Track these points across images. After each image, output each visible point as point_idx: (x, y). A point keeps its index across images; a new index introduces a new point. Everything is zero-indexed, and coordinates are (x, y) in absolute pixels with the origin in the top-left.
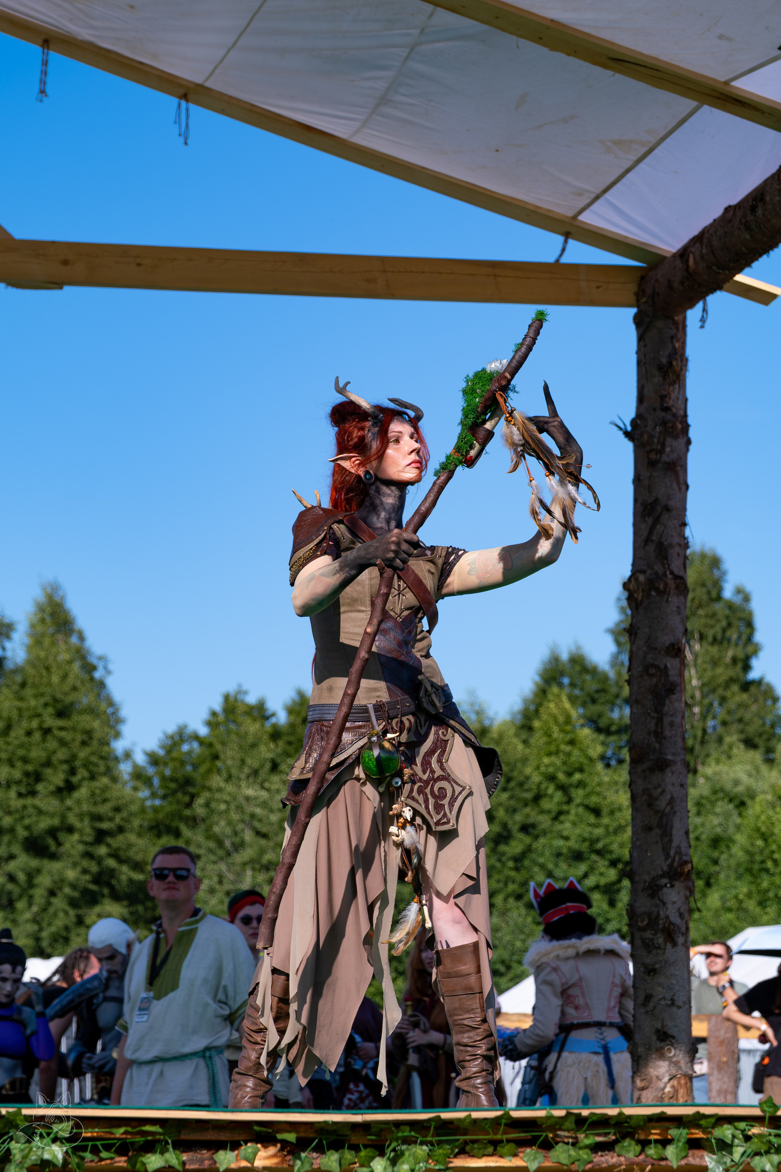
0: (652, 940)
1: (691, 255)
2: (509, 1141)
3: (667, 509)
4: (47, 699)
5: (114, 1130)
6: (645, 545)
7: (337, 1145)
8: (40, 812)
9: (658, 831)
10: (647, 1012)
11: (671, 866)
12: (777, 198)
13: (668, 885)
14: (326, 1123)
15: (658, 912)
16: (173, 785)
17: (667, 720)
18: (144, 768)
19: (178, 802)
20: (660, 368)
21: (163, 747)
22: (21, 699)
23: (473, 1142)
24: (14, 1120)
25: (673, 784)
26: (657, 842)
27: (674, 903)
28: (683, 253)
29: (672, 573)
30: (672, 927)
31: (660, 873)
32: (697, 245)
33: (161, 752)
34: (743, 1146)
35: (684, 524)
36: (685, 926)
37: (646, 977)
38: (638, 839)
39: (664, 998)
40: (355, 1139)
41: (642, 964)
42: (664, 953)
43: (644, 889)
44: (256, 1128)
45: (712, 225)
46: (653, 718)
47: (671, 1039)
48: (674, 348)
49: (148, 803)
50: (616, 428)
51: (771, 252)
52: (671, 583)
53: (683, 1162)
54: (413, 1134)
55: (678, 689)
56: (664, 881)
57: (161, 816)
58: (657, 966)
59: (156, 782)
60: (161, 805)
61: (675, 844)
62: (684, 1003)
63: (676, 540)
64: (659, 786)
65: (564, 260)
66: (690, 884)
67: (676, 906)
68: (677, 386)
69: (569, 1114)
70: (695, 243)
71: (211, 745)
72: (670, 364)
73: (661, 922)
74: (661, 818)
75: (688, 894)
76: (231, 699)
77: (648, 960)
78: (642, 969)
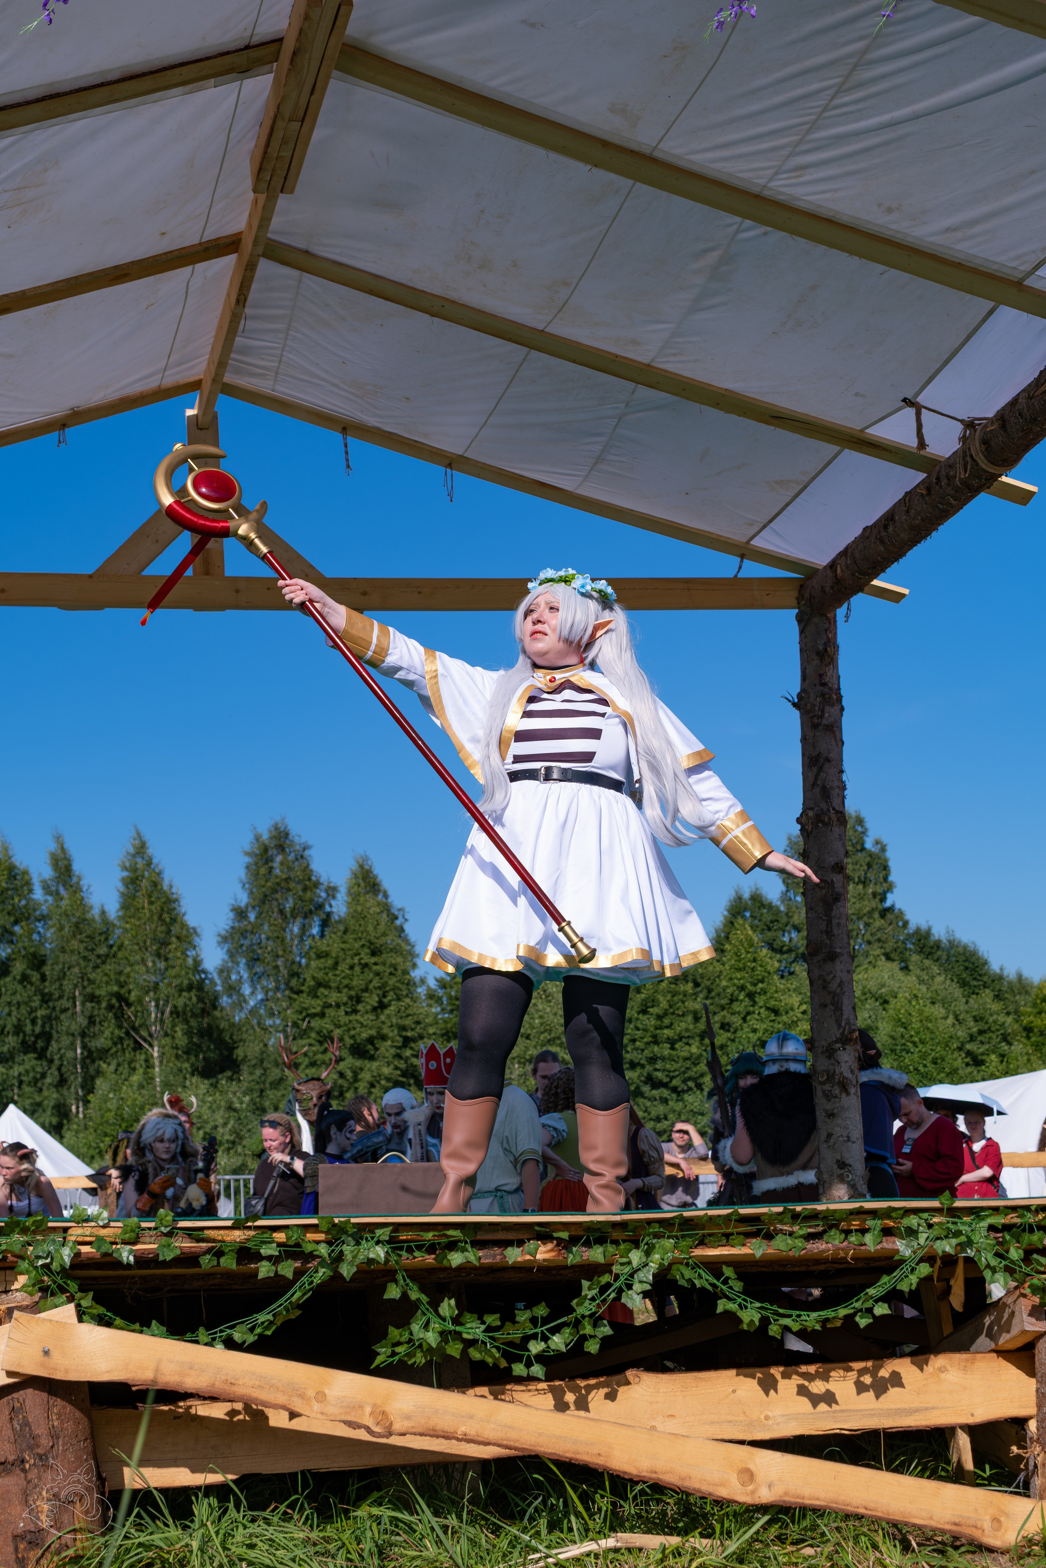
0: (831, 1090)
1: (838, 567)
2: (738, 1234)
3: (829, 760)
6: (813, 788)
7: (601, 1241)
9: (832, 1007)
10: (829, 1148)
11: (842, 1034)
12: (904, 517)
13: (842, 1049)
14: (592, 1222)
15: (835, 1070)
17: (835, 922)
20: (818, 653)
23: (710, 1235)
25: (842, 971)
26: (832, 1015)
27: (846, 1062)
28: (834, 565)
29: (834, 809)
30: (845, 1081)
31: (835, 1039)
32: (843, 558)
35: (842, 772)
37: (827, 1120)
38: (816, 1012)
39: (843, 1136)
40: (616, 1235)
41: (824, 1110)
42: (841, 1101)
43: (823, 1052)
44: (537, 1228)
45: (854, 543)
46: (824, 920)
47: (848, 1167)
48: (828, 637)
50: (787, 700)
51: (900, 560)
52: (834, 817)
53: (879, 1247)
55: (842, 897)
56: (839, 1045)
58: (835, 1111)
61: (844, 1015)
63: (836, 783)
64: (831, 972)
65: (740, 575)
67: (848, 1064)
68: (832, 666)
70: (841, 556)
72: (826, 650)
73: (838, 1077)
74: (834, 997)
77: (828, 1107)
78: (824, 1114)
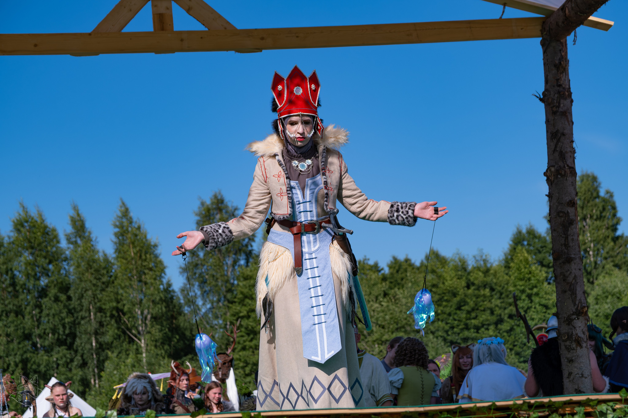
0: (570, 346)
1: (567, 8)
3: (563, 134)
6: (554, 153)
10: (570, 381)
11: (577, 309)
17: (570, 238)
20: (555, 66)
27: (580, 327)
28: (563, 8)
29: (568, 166)
30: (579, 339)
31: (572, 313)
34: (612, 414)
35: (573, 142)
37: (568, 364)
38: (560, 298)
41: (566, 358)
42: (577, 352)
43: (564, 321)
46: (563, 237)
48: (562, 55)
50: (535, 97)
52: (568, 171)
55: (575, 222)
56: (574, 317)
58: (573, 358)
61: (578, 298)
63: (569, 149)
65: (504, 17)
66: (587, 317)
67: (581, 329)
68: (564, 74)
69: (524, 402)
70: (569, 3)
72: (560, 63)
74: (570, 286)
77: (569, 356)
78: (566, 360)
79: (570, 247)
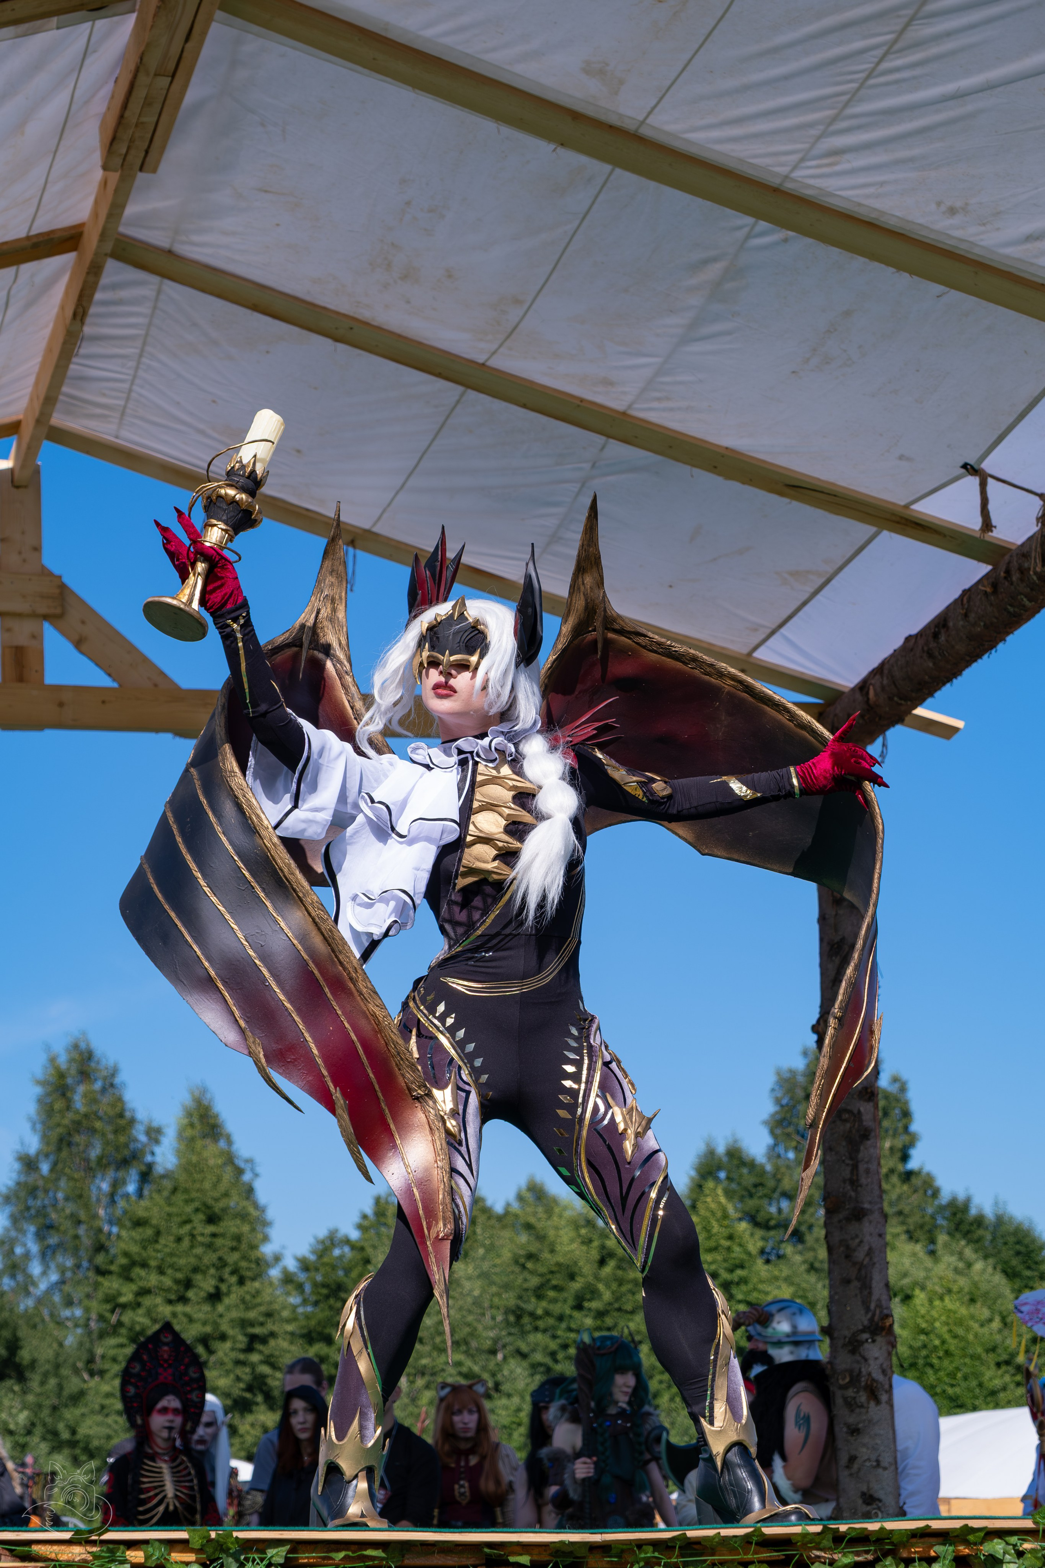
0: (854, 1398)
1: (871, 687)
2: (761, 1562)
4: (197, 1204)
5: (333, 1555)
6: (834, 985)
8: (191, 1320)
9: (856, 1284)
10: (851, 1475)
11: (871, 1320)
12: (961, 623)
13: (870, 1340)
15: (860, 1369)
16: (325, 1291)
17: (862, 1167)
18: (295, 1274)
19: (331, 1308)
21: (313, 1252)
22: (170, 1205)
23: (722, 1563)
24: (225, 1543)
25: (871, 1234)
26: (856, 1295)
27: (876, 1359)
28: (864, 687)
30: (875, 1385)
31: (861, 1327)
32: (878, 677)
33: (313, 1258)
34: (1015, 1563)
36: (888, 1382)
37: (850, 1438)
38: (836, 1293)
39: (869, 1460)
40: (593, 1561)
41: (845, 1424)
42: (867, 1412)
43: (844, 1345)
45: (892, 656)
46: (848, 1165)
47: (877, 1502)
49: (300, 1310)
51: (954, 681)
54: (656, 1554)
55: (873, 1134)
56: (865, 1336)
57: (313, 1323)
58: (860, 1426)
59: (308, 1288)
60: (313, 1312)
61: (875, 1297)
62: (890, 1464)
64: (857, 1236)
66: (892, 1339)
67: (879, 1362)
69: (826, 1529)
70: (875, 675)
71: (362, 1249)
73: (863, 1379)
74: (860, 1270)
75: (890, 1349)
76: (382, 1201)
77: (852, 1419)
78: (845, 1430)
79: (861, 1186)
